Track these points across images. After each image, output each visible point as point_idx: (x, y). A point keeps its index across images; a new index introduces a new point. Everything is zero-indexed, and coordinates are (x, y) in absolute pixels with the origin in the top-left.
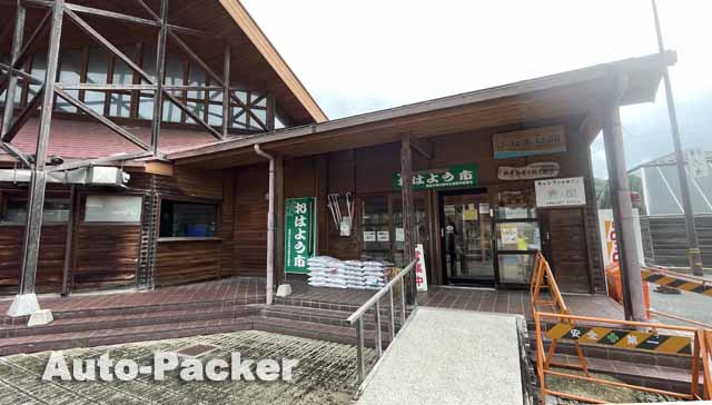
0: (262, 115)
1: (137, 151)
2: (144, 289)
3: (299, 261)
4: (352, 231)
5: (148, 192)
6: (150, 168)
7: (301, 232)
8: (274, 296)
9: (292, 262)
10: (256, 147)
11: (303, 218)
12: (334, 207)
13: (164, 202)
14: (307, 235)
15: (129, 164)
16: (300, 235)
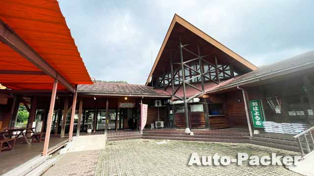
0: (229, 72)
1: (200, 93)
2: (208, 130)
3: (258, 123)
4: (281, 111)
5: (204, 103)
6: (204, 97)
7: (257, 112)
8: (253, 134)
9: (255, 123)
10: (238, 87)
11: (256, 108)
12: (271, 103)
13: (208, 105)
14: (260, 113)
15: (199, 96)
16: (257, 113)
